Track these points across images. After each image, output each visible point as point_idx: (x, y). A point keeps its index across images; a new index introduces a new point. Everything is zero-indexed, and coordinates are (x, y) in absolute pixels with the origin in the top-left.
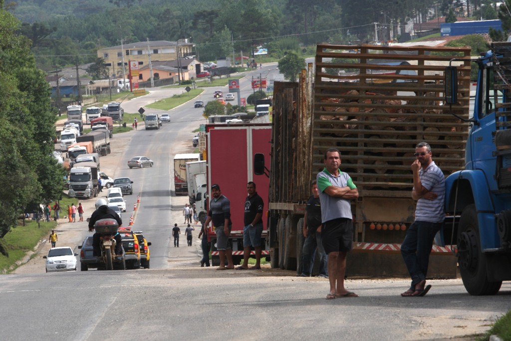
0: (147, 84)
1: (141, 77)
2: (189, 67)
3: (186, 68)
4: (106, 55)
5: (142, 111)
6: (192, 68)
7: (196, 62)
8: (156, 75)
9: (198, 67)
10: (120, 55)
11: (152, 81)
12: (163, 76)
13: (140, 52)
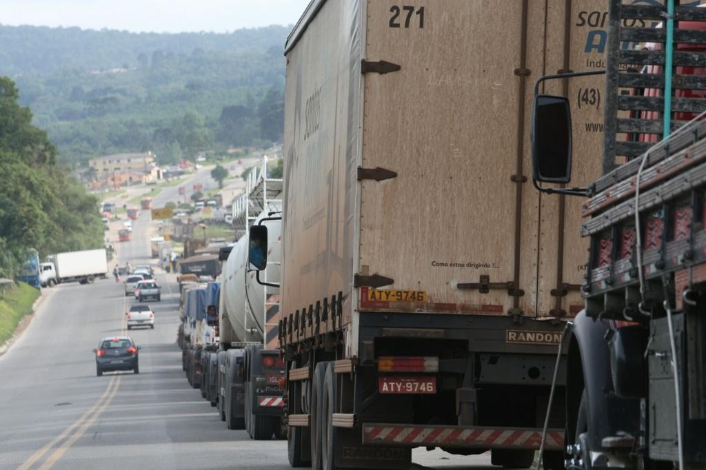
0: (125, 184)
1: (120, 179)
2: (152, 172)
3: (150, 172)
4: (95, 164)
5: (125, 206)
6: (154, 173)
7: (157, 168)
8: (131, 178)
9: (158, 172)
10: (104, 163)
11: (128, 182)
12: (135, 179)
13: (118, 161)
